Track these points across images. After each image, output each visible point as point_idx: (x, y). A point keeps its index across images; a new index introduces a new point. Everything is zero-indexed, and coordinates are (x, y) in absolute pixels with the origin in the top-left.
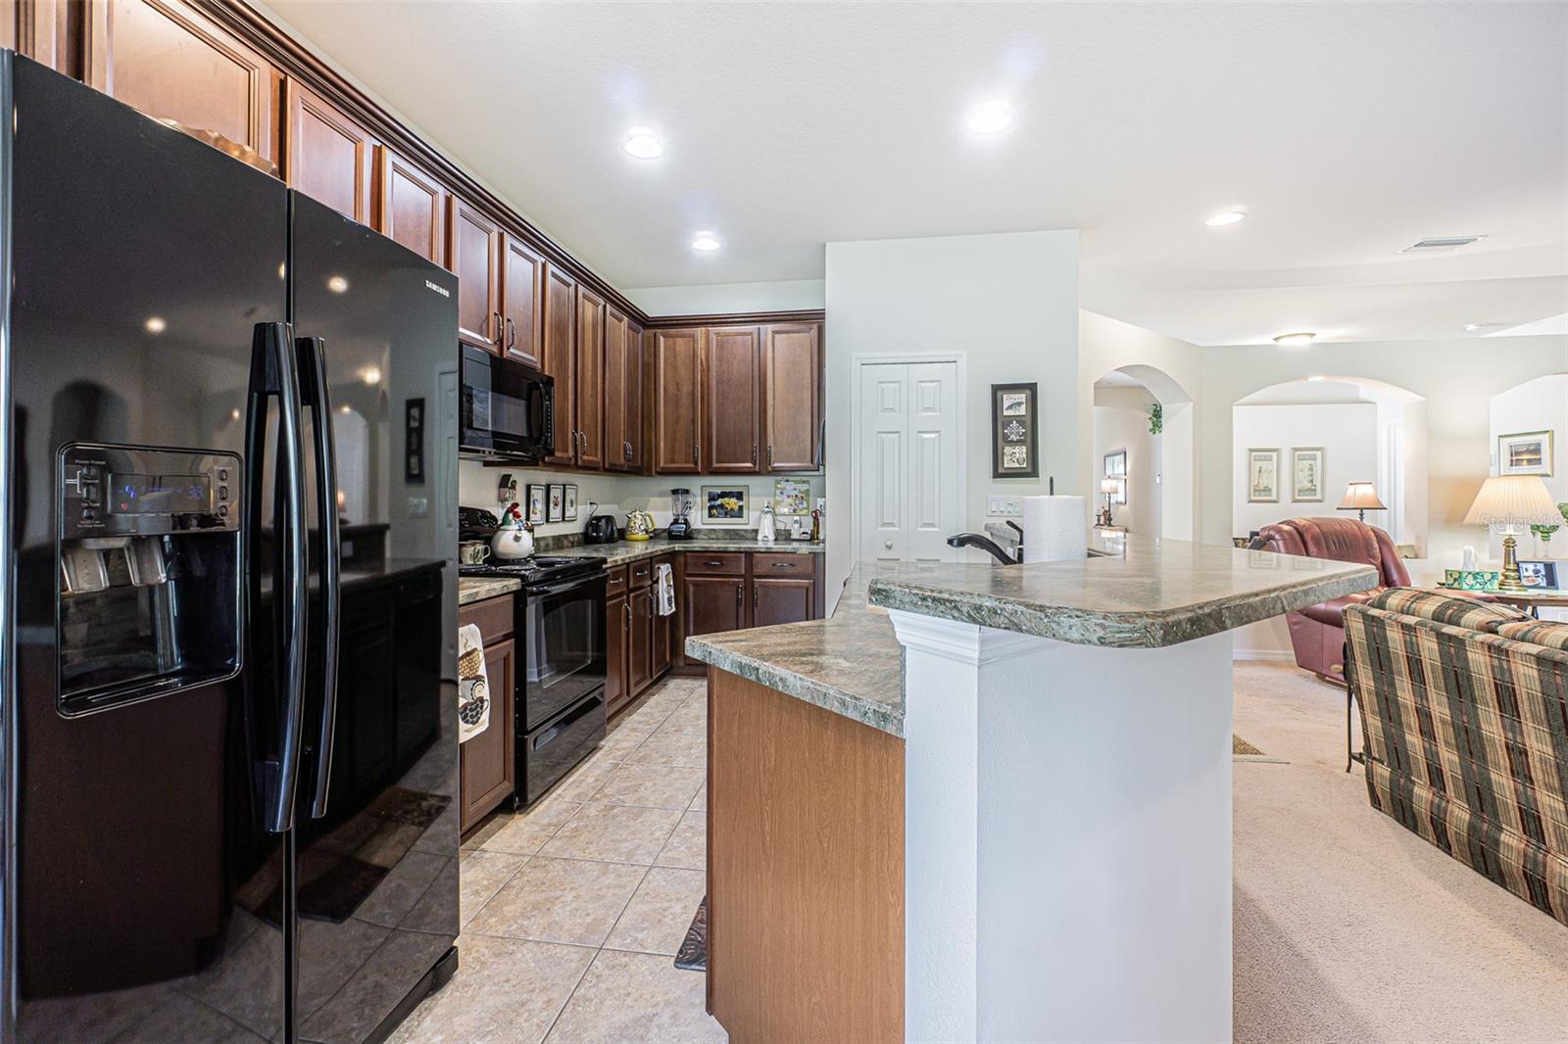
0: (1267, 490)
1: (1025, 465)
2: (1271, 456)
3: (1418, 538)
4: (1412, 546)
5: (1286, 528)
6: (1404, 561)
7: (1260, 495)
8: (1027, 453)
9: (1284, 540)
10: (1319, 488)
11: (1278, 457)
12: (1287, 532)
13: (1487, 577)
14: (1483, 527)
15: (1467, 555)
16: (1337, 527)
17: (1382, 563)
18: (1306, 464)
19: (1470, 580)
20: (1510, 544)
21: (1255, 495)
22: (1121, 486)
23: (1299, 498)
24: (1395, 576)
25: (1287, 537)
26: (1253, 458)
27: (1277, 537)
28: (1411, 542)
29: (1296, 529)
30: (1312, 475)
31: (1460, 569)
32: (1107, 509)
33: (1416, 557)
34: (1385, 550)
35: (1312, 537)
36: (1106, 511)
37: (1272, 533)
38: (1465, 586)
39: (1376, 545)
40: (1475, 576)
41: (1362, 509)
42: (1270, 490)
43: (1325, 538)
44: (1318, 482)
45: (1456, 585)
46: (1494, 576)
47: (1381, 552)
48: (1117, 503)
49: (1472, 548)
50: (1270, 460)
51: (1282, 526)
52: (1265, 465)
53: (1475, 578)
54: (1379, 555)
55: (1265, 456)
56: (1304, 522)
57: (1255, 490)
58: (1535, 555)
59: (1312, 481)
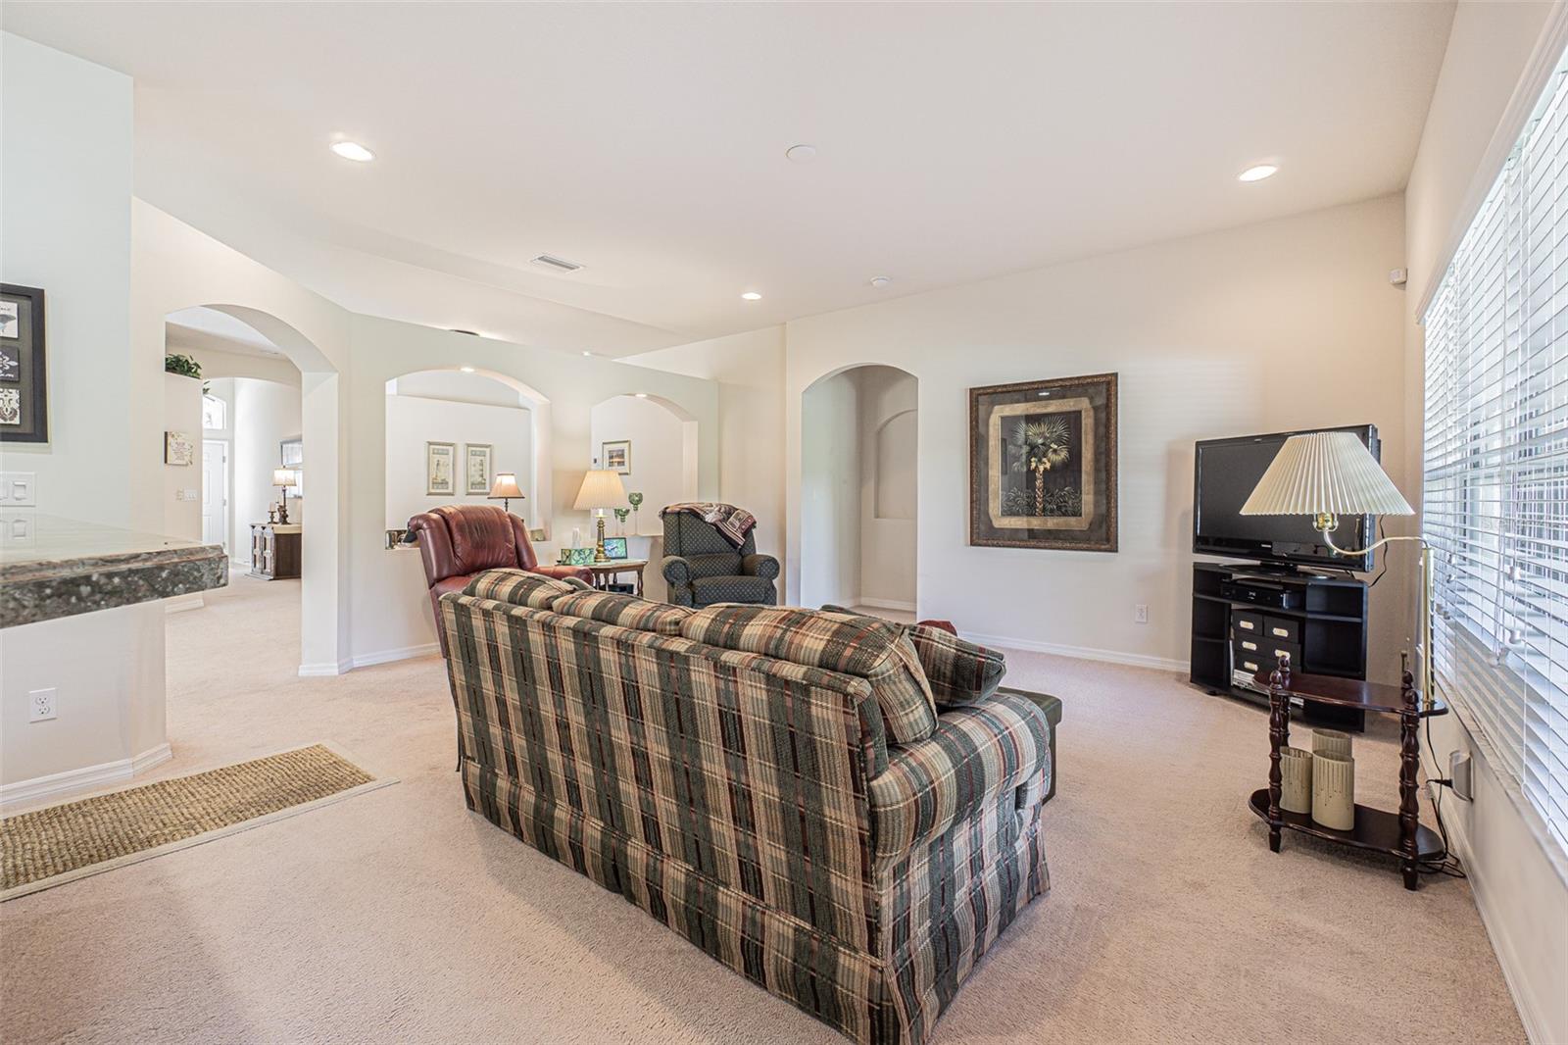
0: (444, 483)
1: (17, 421)
2: (448, 450)
3: (546, 524)
4: (541, 530)
5: (435, 516)
6: (532, 543)
7: (437, 488)
8: (21, 402)
9: (430, 528)
10: (488, 482)
11: (454, 450)
12: (435, 520)
13: (587, 552)
14: (587, 512)
15: (575, 535)
16: (481, 515)
17: (517, 547)
18: (479, 459)
19: (576, 557)
20: (601, 524)
21: (433, 488)
22: (299, 477)
23: (472, 491)
24: (526, 558)
25: (434, 525)
26: (431, 452)
27: (425, 526)
28: (542, 527)
29: (443, 517)
30: (482, 470)
31: (570, 547)
32: (282, 504)
33: (544, 539)
34: (518, 533)
35: (457, 525)
36: (281, 507)
37: (420, 522)
38: (573, 562)
39: (512, 531)
40: (580, 552)
41: (507, 498)
42: (447, 483)
43: (470, 527)
44: (487, 476)
45: (568, 562)
46: (591, 551)
47: (515, 538)
48: (295, 497)
49: (578, 529)
50: (447, 454)
51: (430, 514)
52: (442, 458)
53: (580, 554)
54: (514, 540)
55: (443, 450)
56: (452, 510)
57: (433, 483)
58: (617, 534)
59: (482, 476)
